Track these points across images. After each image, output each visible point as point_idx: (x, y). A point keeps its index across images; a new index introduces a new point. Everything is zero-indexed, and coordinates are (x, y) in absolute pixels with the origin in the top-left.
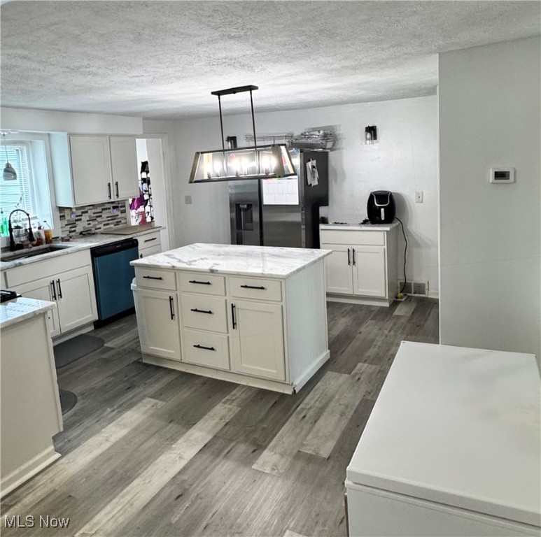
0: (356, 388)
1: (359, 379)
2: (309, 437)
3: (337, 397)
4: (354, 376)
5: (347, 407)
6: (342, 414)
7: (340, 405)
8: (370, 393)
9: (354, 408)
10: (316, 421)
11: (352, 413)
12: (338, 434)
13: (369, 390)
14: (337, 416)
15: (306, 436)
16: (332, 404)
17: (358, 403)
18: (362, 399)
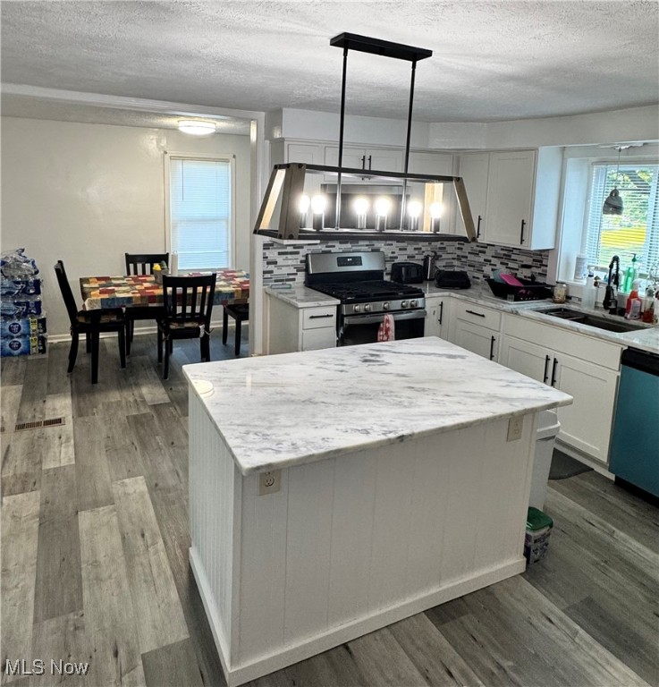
0: (107, 625)
1: (116, 654)
2: (115, 519)
3: (125, 585)
4: (131, 654)
5: (98, 579)
6: (96, 564)
7: (110, 577)
8: (76, 628)
9: (85, 584)
10: (123, 538)
11: (84, 574)
12: (84, 538)
13: (81, 634)
14: (101, 557)
15: (119, 520)
16: (122, 570)
17: (86, 594)
18: (81, 608)
